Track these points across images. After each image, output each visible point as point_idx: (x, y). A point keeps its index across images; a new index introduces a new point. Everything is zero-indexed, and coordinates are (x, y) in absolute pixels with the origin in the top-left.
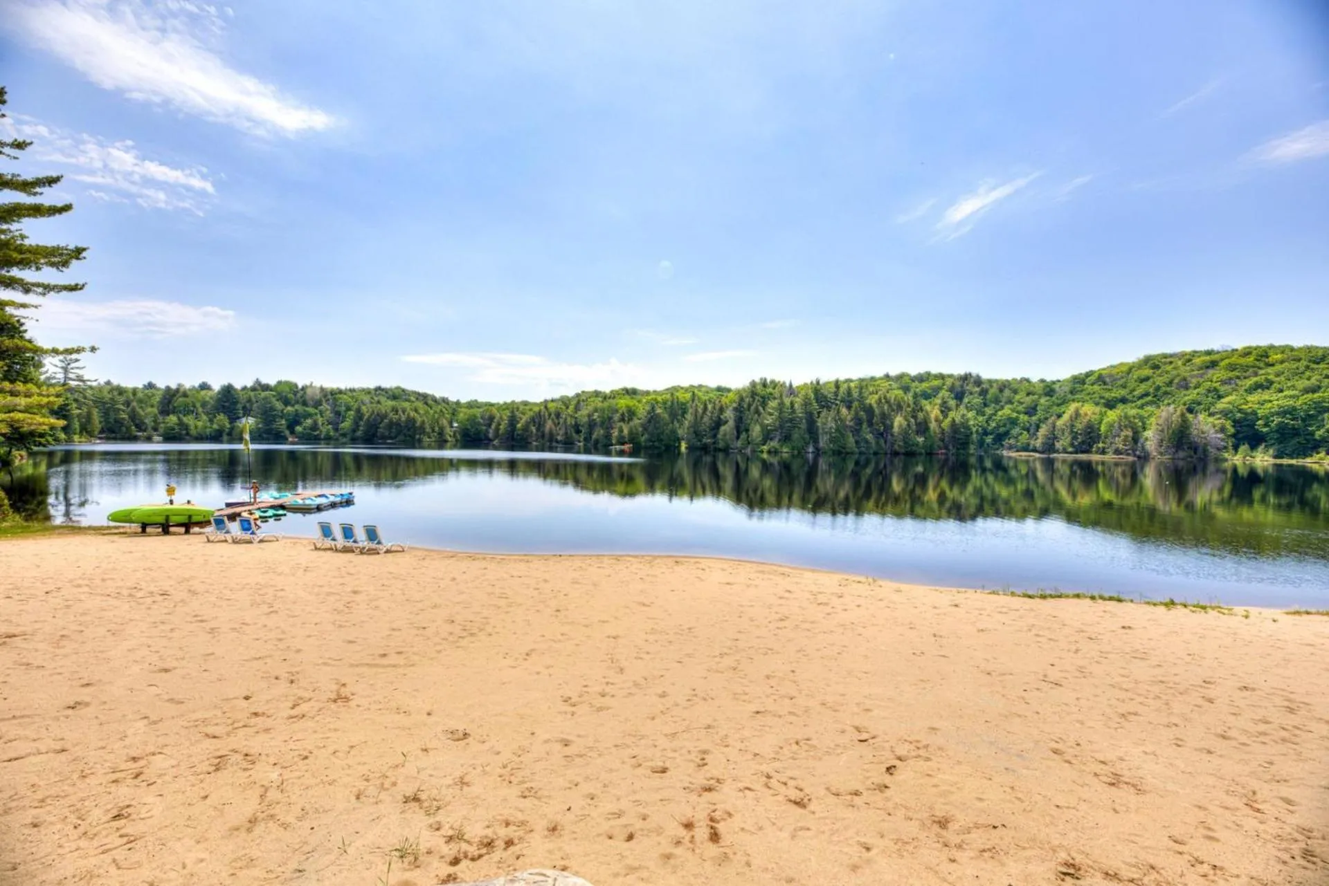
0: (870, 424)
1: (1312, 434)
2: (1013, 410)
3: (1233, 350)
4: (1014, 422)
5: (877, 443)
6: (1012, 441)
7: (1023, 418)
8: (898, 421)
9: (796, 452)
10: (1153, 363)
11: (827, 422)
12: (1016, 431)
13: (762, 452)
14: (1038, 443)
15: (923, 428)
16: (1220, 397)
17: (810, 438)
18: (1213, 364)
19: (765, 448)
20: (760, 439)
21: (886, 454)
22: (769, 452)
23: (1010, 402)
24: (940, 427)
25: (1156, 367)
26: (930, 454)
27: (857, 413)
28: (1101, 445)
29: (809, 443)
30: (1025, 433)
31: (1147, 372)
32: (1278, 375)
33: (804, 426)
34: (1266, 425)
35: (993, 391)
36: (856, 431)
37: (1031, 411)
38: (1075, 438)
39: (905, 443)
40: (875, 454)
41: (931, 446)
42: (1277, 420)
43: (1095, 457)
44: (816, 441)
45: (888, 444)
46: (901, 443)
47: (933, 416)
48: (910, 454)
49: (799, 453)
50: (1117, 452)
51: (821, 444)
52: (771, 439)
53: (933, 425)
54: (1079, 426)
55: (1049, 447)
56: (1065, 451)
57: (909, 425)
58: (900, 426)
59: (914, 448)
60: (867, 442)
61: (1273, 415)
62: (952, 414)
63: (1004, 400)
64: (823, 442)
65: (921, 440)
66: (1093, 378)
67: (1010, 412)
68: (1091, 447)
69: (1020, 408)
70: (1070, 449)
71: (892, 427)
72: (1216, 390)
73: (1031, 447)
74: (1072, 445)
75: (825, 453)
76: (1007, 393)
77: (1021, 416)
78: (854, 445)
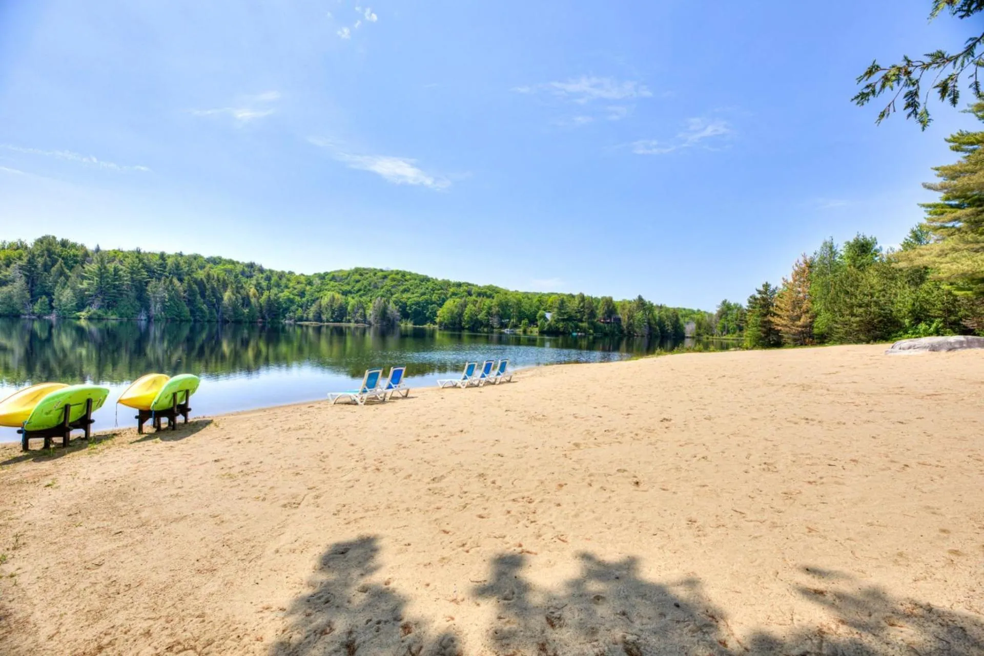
0: (203, 295)
1: (425, 314)
2: (290, 293)
3: (392, 271)
4: (291, 301)
5: (211, 313)
6: (291, 314)
7: (297, 299)
8: (227, 296)
9: (125, 319)
10: (360, 272)
11: (157, 290)
12: (294, 308)
13: (79, 318)
14: (311, 316)
15: (246, 301)
16: (392, 294)
17: (142, 306)
18: (385, 277)
19: (83, 314)
20: (74, 304)
21: (217, 322)
22: (90, 319)
23: (287, 287)
24: (258, 302)
25: (361, 275)
26: (252, 323)
27: (190, 286)
28: (348, 318)
29: (140, 311)
30: (300, 309)
31: (357, 277)
32: (411, 286)
33: (133, 294)
34: (410, 309)
35: (274, 279)
36: (190, 302)
37: (302, 294)
38: (333, 313)
39: (235, 313)
40: (209, 321)
41: (253, 316)
42: (414, 307)
43: (344, 324)
44: (147, 308)
45: (220, 314)
46: (232, 313)
47: (251, 294)
48: (238, 322)
49: (128, 320)
50: (357, 322)
51: (153, 312)
52: (90, 305)
53: (253, 300)
54: (335, 306)
55: (318, 318)
56: (328, 321)
57: (236, 299)
58: (230, 299)
59: (242, 317)
60: (202, 311)
61: (413, 304)
62: (266, 293)
63: (283, 286)
64: (156, 309)
65: (246, 311)
66: (330, 276)
67: (288, 294)
68: (342, 319)
69: (295, 292)
70: (331, 320)
71: (222, 299)
72: (390, 290)
73: (305, 318)
74: (332, 317)
75: (159, 320)
76: (284, 281)
77: (296, 297)
78: (189, 314)
